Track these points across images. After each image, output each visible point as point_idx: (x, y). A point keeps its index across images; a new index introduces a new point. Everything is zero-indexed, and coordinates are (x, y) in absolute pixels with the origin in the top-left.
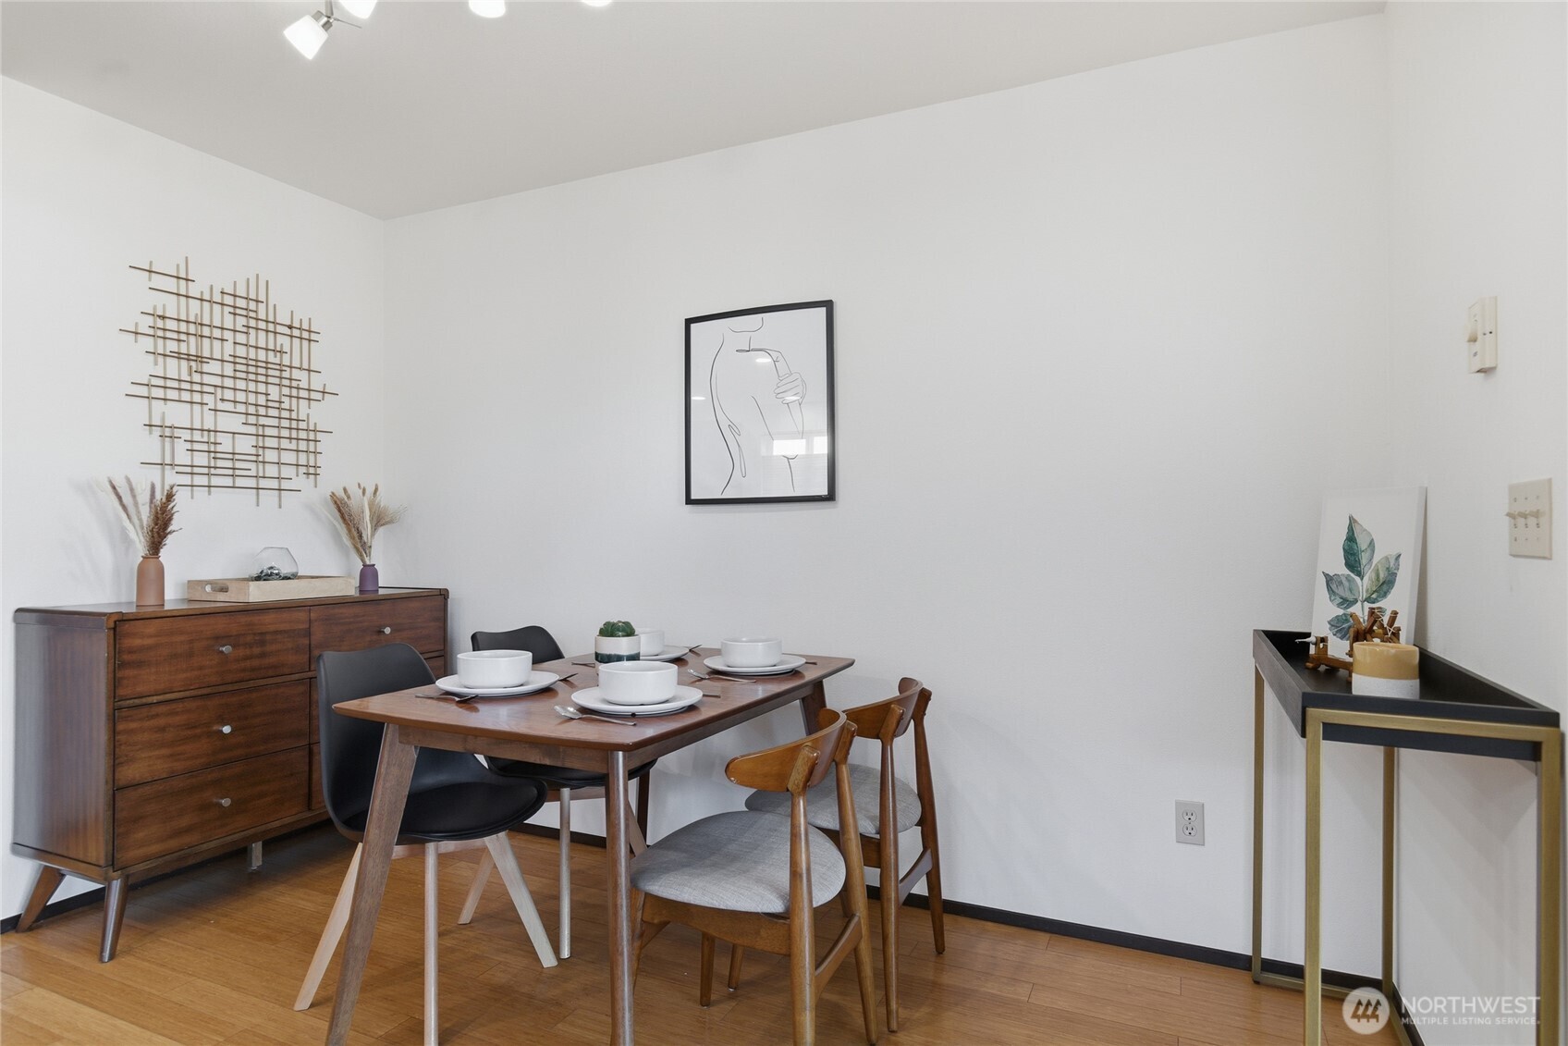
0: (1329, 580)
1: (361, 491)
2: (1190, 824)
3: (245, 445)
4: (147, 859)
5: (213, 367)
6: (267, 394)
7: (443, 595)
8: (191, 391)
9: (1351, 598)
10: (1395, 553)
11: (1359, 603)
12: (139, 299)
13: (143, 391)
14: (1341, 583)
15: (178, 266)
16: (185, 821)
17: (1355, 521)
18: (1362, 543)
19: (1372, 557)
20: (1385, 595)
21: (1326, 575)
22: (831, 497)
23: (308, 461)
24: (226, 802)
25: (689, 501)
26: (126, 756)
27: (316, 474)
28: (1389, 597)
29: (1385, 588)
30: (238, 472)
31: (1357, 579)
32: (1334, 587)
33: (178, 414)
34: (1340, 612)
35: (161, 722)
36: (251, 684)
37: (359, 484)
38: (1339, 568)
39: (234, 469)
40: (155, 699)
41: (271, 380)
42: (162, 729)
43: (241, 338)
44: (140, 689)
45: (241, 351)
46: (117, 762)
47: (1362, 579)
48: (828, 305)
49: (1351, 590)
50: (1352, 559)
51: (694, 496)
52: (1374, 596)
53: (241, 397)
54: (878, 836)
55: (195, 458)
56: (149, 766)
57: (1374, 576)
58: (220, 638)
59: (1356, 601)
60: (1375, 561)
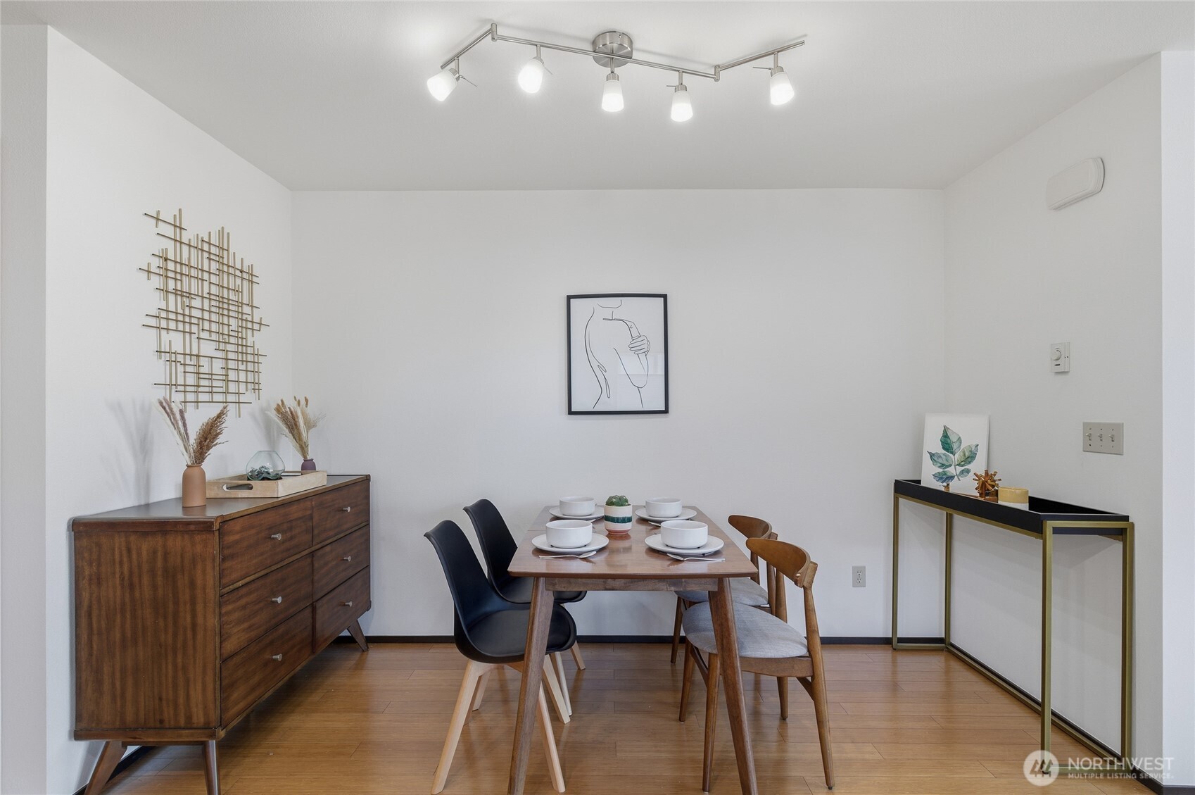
0: (932, 455)
1: (296, 403)
2: (859, 577)
3: (218, 367)
4: (239, 714)
5: (196, 303)
6: (229, 325)
7: (367, 479)
8: (184, 321)
9: (947, 464)
10: (975, 443)
11: (953, 467)
12: (150, 243)
13: (153, 322)
14: (940, 457)
15: (175, 216)
16: (256, 679)
17: (948, 428)
18: (953, 438)
19: (960, 445)
20: (970, 463)
21: (930, 453)
22: (666, 411)
23: (254, 379)
24: (279, 657)
25: (571, 412)
26: (227, 633)
27: (259, 389)
28: (972, 464)
29: (969, 460)
30: (215, 390)
31: (951, 455)
32: (936, 459)
33: (176, 341)
34: (941, 470)
35: (243, 601)
36: (286, 562)
37: (295, 397)
38: (939, 449)
39: (212, 387)
40: (240, 584)
41: (232, 314)
42: (244, 607)
43: (214, 279)
44: (234, 576)
45: (214, 290)
46: (222, 639)
47: (954, 455)
48: (665, 297)
49: (947, 460)
50: (947, 444)
51: (573, 409)
52: (963, 463)
53: (214, 327)
54: (768, 606)
55: (187, 379)
56: (238, 638)
57: (962, 454)
58: (273, 528)
59: (951, 465)
60: (962, 447)
